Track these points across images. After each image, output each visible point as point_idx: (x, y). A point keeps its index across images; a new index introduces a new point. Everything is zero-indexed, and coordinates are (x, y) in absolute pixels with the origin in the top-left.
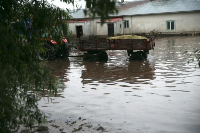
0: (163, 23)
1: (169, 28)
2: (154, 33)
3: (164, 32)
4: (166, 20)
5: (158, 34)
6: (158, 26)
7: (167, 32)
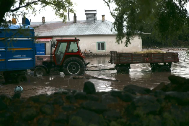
0: (94, 44)
1: (99, 49)
2: (85, 53)
3: (95, 52)
4: (97, 42)
5: (90, 54)
6: (89, 47)
7: (98, 52)
